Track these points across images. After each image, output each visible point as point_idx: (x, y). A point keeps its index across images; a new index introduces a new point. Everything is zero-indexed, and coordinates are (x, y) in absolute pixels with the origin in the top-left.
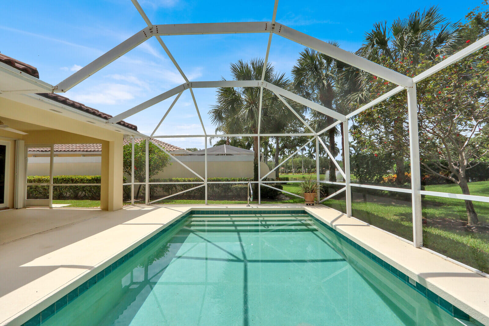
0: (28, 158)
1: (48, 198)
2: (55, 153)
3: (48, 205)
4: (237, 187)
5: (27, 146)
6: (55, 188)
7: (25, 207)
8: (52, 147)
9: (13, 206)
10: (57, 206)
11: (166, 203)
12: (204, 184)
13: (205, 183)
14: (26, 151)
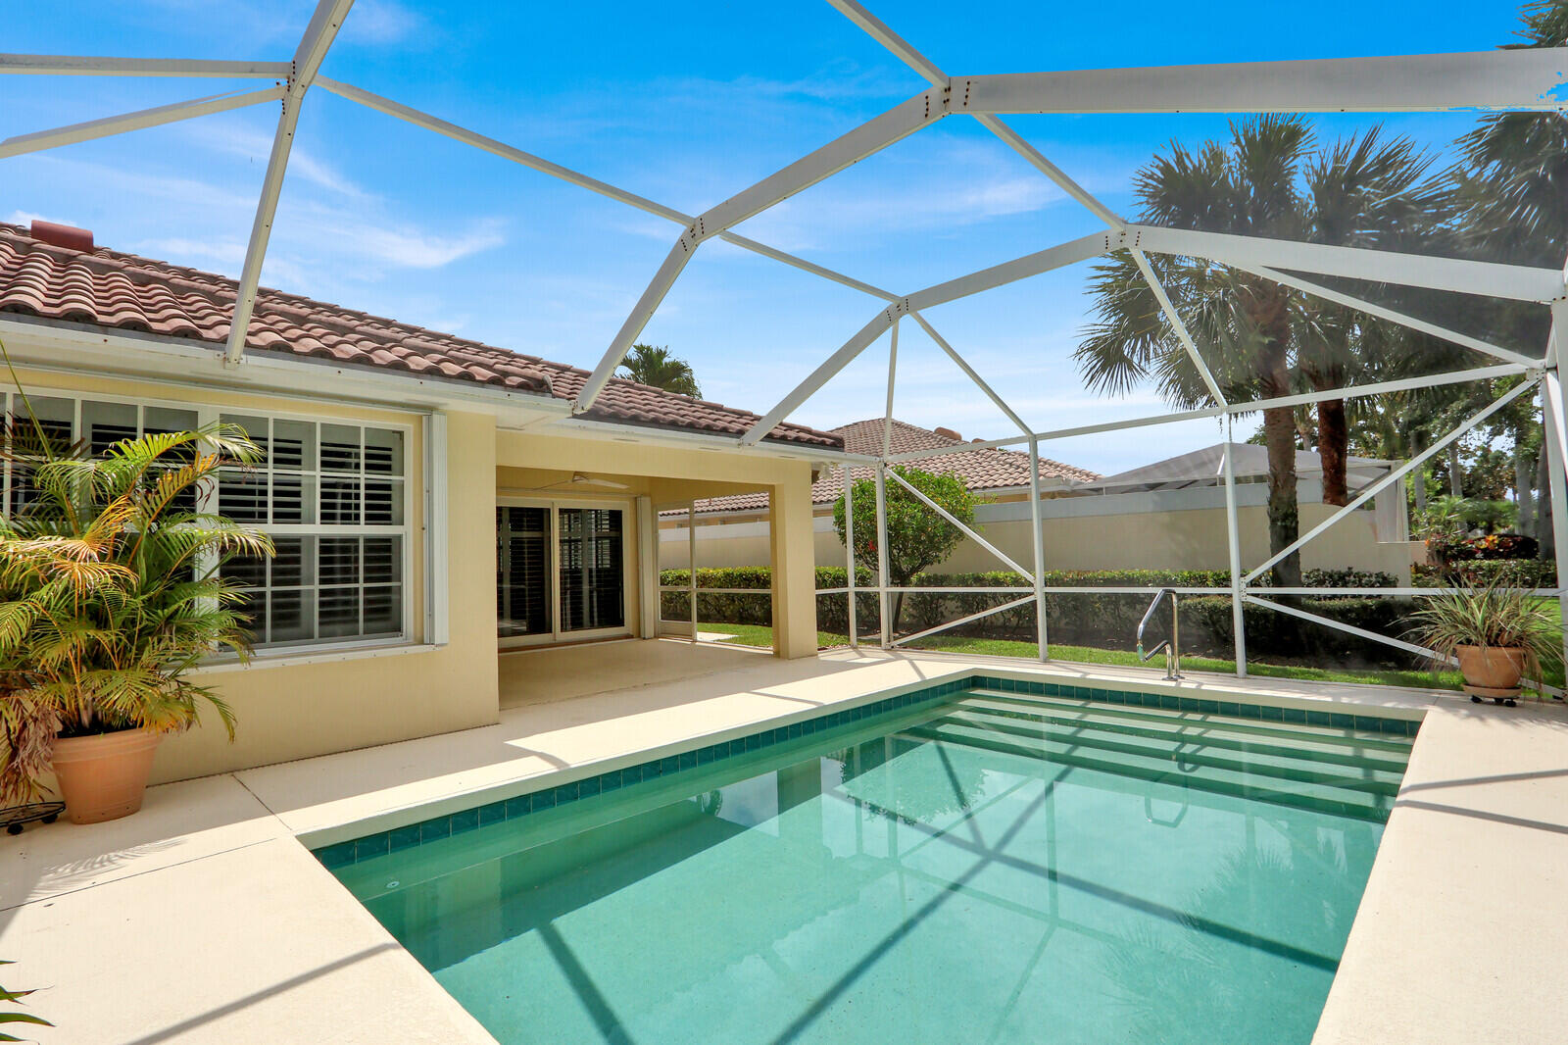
0: (660, 531)
1: (689, 619)
2: (697, 516)
3: (689, 635)
4: (1199, 606)
5: (655, 508)
6: (702, 598)
7: (656, 636)
8: (691, 507)
9: (638, 635)
10: (706, 637)
11: (948, 648)
12: (1031, 594)
13: (1039, 593)
14: (654, 517)
